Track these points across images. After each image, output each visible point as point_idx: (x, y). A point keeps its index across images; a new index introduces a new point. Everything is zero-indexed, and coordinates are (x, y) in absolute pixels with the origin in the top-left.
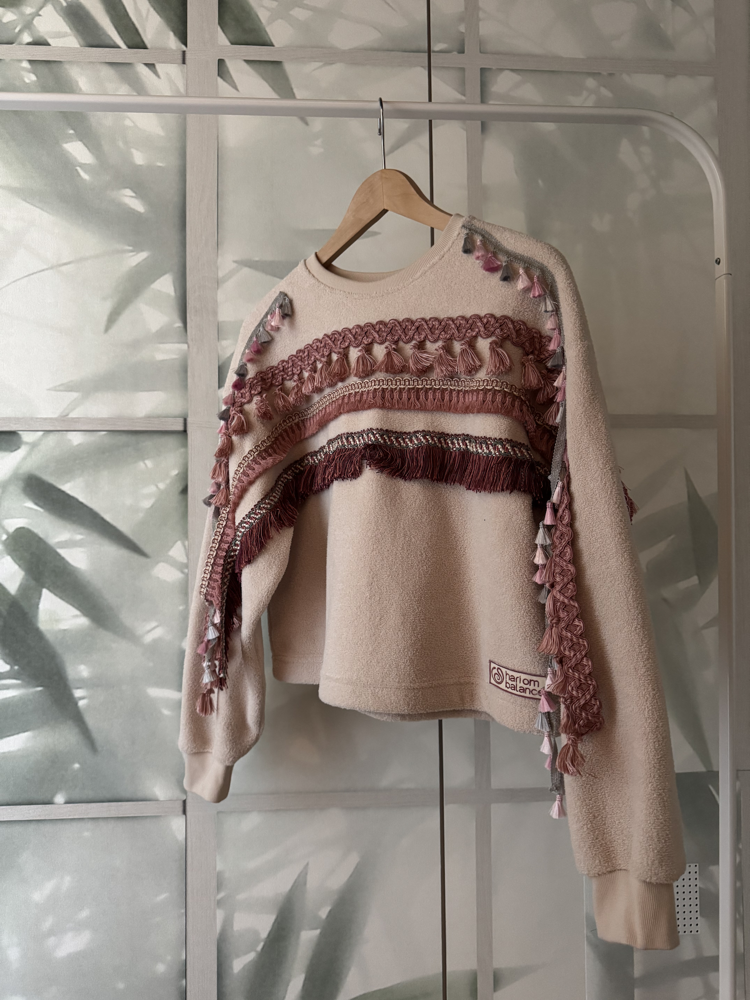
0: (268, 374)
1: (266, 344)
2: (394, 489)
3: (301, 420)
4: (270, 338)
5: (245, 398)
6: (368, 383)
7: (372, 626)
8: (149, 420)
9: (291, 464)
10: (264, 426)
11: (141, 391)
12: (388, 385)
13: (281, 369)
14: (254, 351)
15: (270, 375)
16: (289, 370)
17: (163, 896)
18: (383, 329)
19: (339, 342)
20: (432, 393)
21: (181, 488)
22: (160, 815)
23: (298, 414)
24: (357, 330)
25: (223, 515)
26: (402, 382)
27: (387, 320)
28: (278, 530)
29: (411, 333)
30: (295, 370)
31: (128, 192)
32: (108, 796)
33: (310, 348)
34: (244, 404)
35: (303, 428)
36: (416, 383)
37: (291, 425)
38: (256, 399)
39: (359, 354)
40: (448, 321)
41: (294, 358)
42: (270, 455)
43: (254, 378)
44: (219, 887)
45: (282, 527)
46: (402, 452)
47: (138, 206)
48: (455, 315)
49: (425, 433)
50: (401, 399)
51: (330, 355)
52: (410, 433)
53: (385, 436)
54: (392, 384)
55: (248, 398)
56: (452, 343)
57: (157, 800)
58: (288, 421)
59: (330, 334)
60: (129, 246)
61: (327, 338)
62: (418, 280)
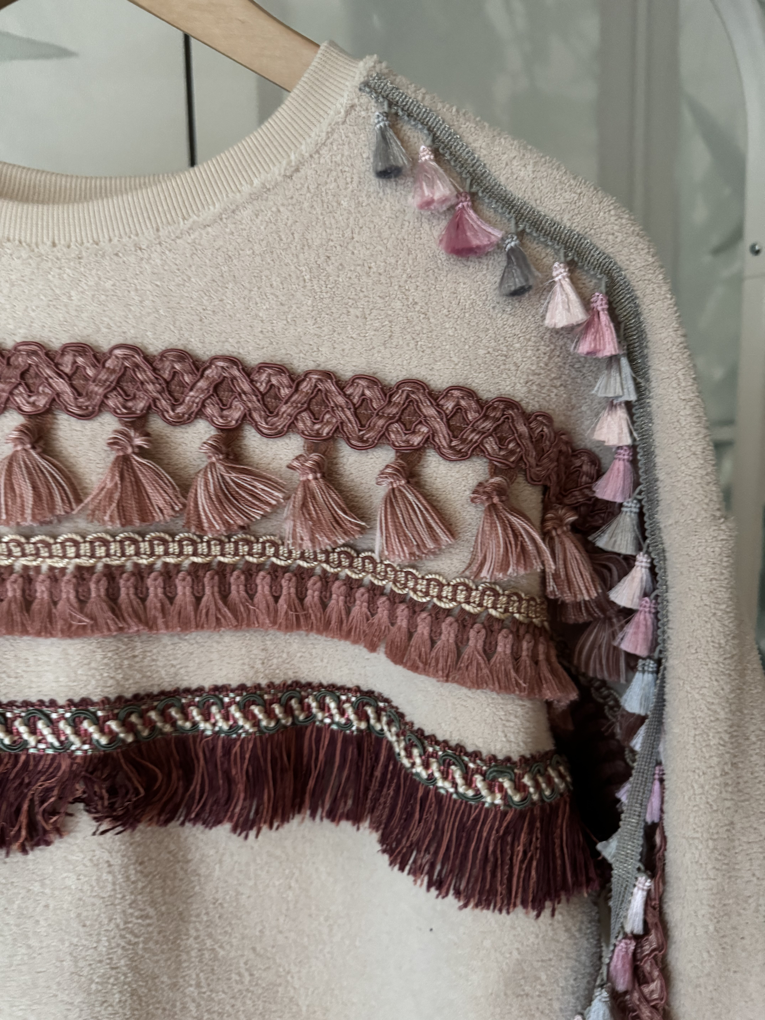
18: (90, 372)
26: (173, 547)
29: (192, 397)
36: (216, 551)
52: (200, 691)
53: (132, 717)
62: (209, 229)
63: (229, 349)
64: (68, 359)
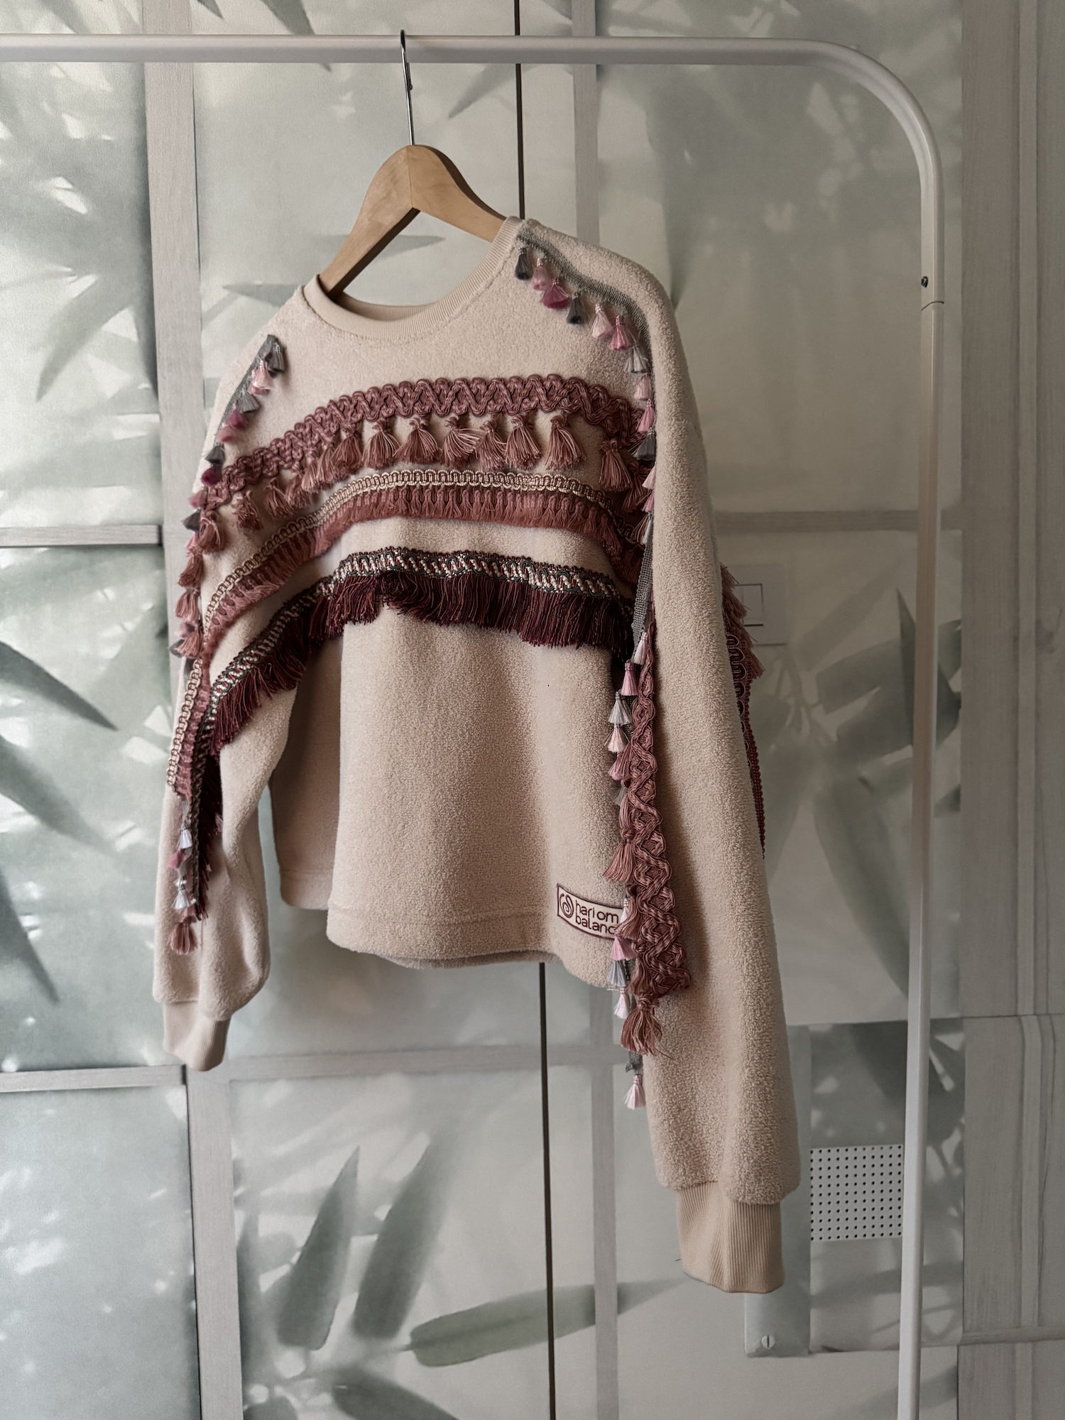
0: (256, 460)
1: (252, 415)
2: (424, 637)
3: (310, 529)
4: (256, 406)
5: (221, 497)
6: (387, 477)
7: (392, 836)
8: (108, 530)
9: (298, 595)
10: (249, 539)
11: (94, 486)
12: (415, 480)
13: (276, 452)
14: (235, 426)
15: (259, 461)
16: (287, 453)
17: (160, 1193)
18: (409, 395)
19: (349, 414)
20: (479, 494)
21: (157, 630)
22: (148, 1085)
23: (305, 521)
24: (373, 395)
25: (196, 671)
26: (436, 477)
27: (415, 380)
28: (269, 695)
29: (448, 401)
30: (295, 455)
31: (61, 182)
32: (77, 1060)
33: (313, 420)
34: (220, 506)
35: (312, 540)
36: (456, 479)
37: (295, 536)
38: (237, 498)
39: (376, 431)
40: (498, 383)
41: (292, 436)
42: (259, 583)
43: (234, 467)
44: (237, 1180)
45: (275, 689)
46: (437, 582)
47: (76, 204)
48: (507, 375)
49: (469, 555)
50: (434, 503)
51: (338, 432)
52: (447, 554)
53: (410, 559)
54: (421, 480)
55: (225, 497)
56: (504, 419)
57: (145, 1066)
58: (289, 531)
59: (338, 400)
60: (67, 266)
61: (333, 407)
62: (457, 319)
63: (463, 375)
64: (401, 390)
